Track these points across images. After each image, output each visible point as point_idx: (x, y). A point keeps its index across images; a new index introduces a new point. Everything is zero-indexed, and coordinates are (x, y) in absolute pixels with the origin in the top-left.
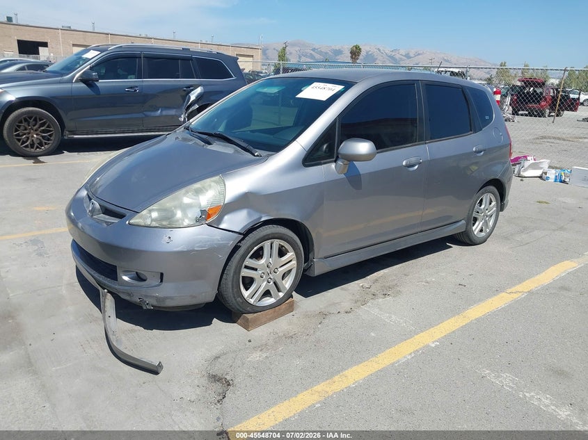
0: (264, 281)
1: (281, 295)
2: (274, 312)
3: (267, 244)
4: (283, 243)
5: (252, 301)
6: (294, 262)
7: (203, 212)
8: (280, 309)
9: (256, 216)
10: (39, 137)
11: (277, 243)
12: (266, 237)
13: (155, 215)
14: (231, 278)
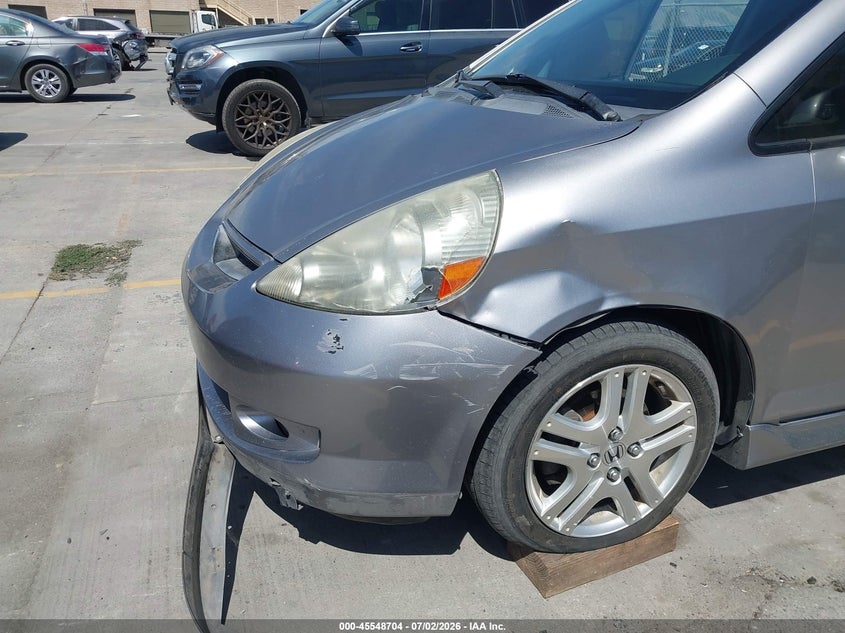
0: (597, 475)
1: (644, 510)
2: (621, 553)
3: (612, 377)
4: (660, 374)
5: (559, 524)
6: (689, 427)
7: (429, 274)
8: (637, 546)
9: (585, 296)
10: (270, 126)
11: (642, 375)
12: (611, 359)
13: (313, 272)
14: (501, 465)
